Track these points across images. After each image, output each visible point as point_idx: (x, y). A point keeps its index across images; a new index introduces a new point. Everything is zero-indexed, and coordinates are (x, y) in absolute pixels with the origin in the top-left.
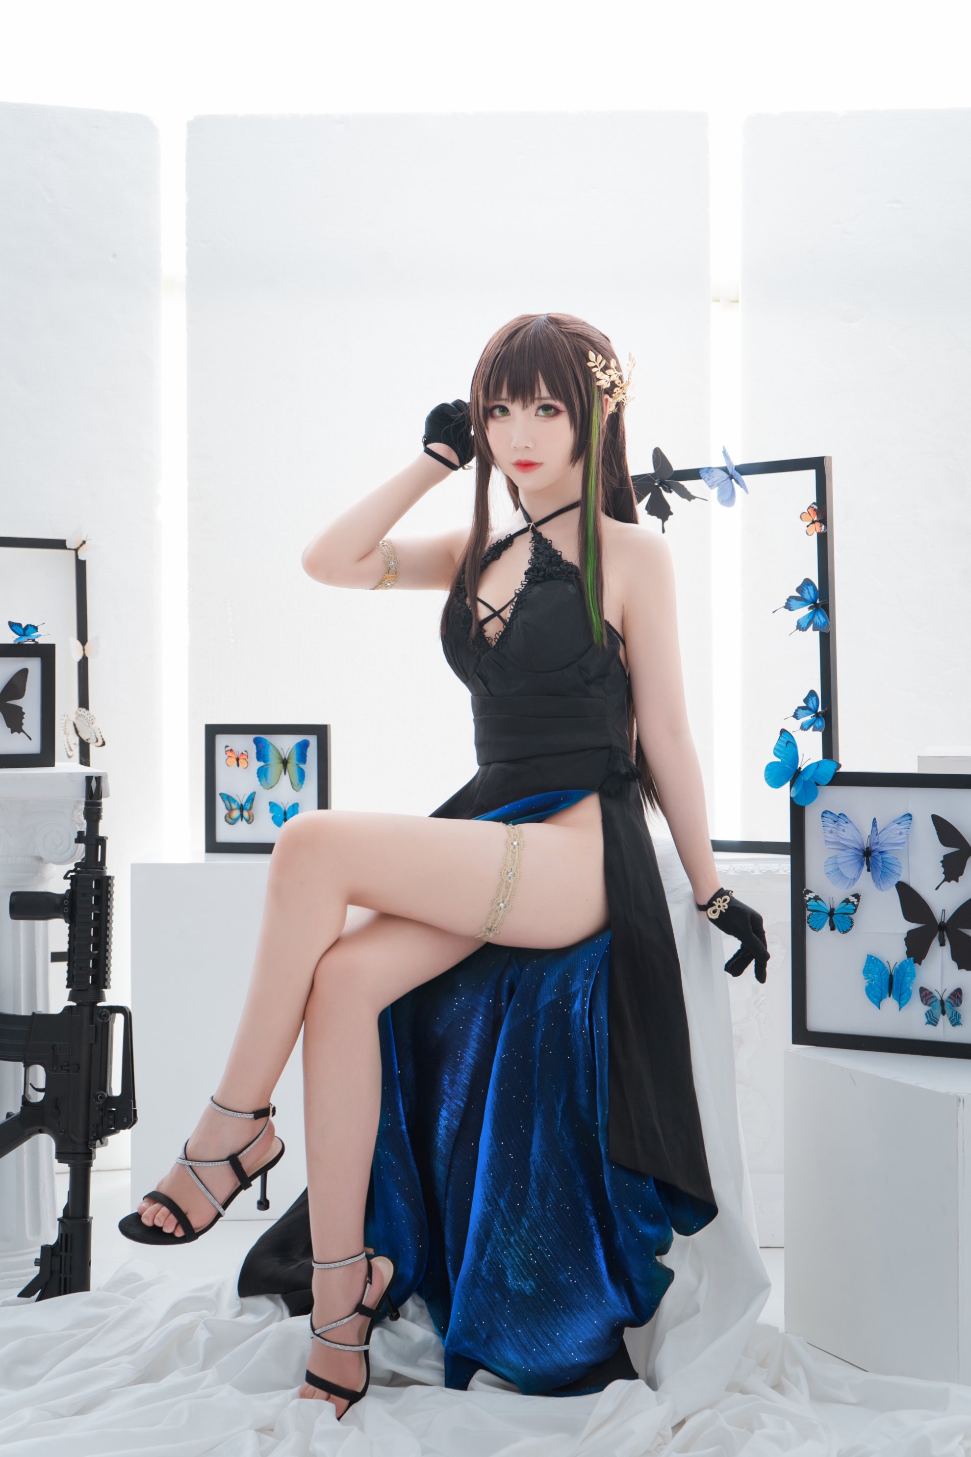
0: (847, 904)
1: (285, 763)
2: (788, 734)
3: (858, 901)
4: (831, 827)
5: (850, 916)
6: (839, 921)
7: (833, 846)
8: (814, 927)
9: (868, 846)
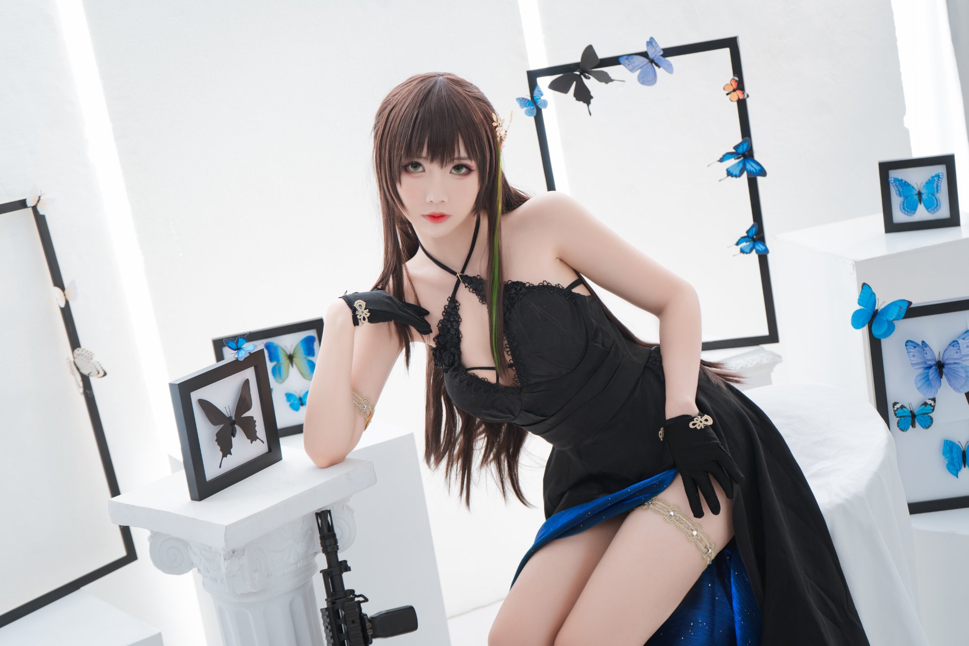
0: (926, 406)
1: (291, 358)
2: (867, 286)
3: (935, 402)
4: (913, 352)
5: (929, 414)
6: (921, 420)
7: (918, 367)
8: (903, 429)
9: (939, 360)
